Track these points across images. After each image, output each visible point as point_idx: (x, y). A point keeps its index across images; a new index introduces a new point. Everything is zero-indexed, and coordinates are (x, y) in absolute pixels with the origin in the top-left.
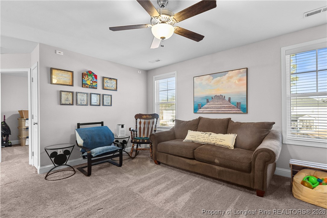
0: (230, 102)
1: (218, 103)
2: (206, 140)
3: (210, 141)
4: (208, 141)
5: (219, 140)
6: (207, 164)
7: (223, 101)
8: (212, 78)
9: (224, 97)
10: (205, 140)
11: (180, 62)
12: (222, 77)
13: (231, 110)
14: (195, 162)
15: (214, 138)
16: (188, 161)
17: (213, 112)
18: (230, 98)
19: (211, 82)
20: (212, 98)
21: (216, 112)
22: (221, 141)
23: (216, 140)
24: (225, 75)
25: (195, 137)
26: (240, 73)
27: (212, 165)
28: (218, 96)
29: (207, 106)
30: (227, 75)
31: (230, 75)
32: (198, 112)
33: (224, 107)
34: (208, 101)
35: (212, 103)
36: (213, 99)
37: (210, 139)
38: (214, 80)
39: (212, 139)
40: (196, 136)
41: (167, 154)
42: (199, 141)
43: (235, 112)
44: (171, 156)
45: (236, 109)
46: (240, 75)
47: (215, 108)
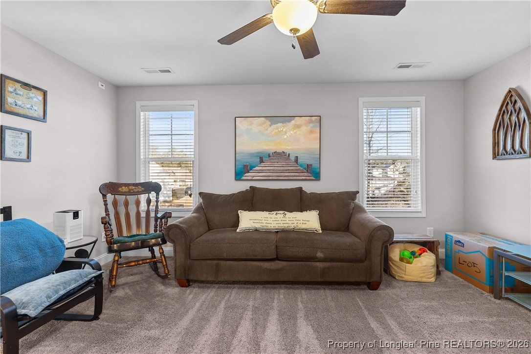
0: (297, 163)
1: (279, 163)
2: (282, 225)
3: (288, 225)
4: (285, 225)
5: (301, 222)
6: (302, 263)
7: (286, 161)
8: (268, 123)
9: (289, 154)
10: (279, 225)
11: (206, 85)
12: (285, 124)
13: (298, 175)
14: (279, 264)
15: (294, 219)
16: (266, 265)
17: (271, 178)
18: (297, 157)
19: (267, 130)
20: (269, 156)
21: (276, 178)
22: (305, 222)
23: (297, 222)
24: (290, 121)
25: (261, 221)
26: (311, 122)
27: (310, 263)
28: (278, 153)
29: (260, 168)
30: (293, 122)
31: (298, 123)
32: (244, 178)
33: (289, 170)
34: (262, 161)
35: (268, 163)
36: (271, 158)
37: (288, 222)
38: (272, 126)
39: (290, 222)
40: (261, 219)
41: (216, 262)
42: (269, 227)
43: (304, 178)
44: (228, 262)
45: (306, 174)
46: (312, 125)
47: (274, 171)
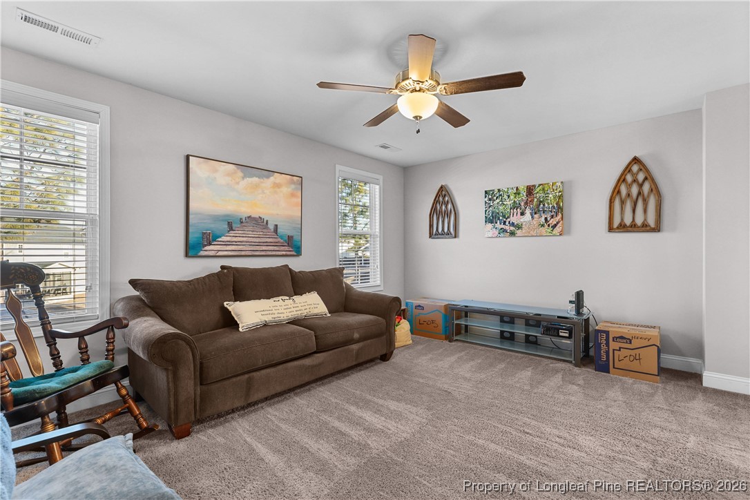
0: (277, 233)
1: (254, 233)
2: (295, 313)
3: (301, 312)
4: (298, 312)
5: (313, 306)
6: (340, 349)
7: (263, 230)
8: (240, 174)
9: (267, 221)
10: (293, 313)
12: (262, 180)
13: (278, 249)
14: (320, 357)
15: (306, 304)
16: (307, 362)
17: (243, 253)
18: (276, 226)
19: (238, 183)
20: (242, 222)
21: (250, 253)
22: (315, 306)
23: (309, 306)
24: (268, 177)
25: (271, 312)
26: (293, 182)
27: (347, 347)
28: (254, 218)
29: (228, 239)
30: (272, 179)
31: (278, 181)
32: (202, 253)
33: (266, 242)
34: (231, 229)
35: (240, 232)
36: (243, 224)
37: (300, 308)
38: (245, 180)
39: (303, 308)
40: (270, 309)
42: (282, 318)
43: (284, 253)
45: (286, 248)
46: (293, 186)
47: (248, 243)
